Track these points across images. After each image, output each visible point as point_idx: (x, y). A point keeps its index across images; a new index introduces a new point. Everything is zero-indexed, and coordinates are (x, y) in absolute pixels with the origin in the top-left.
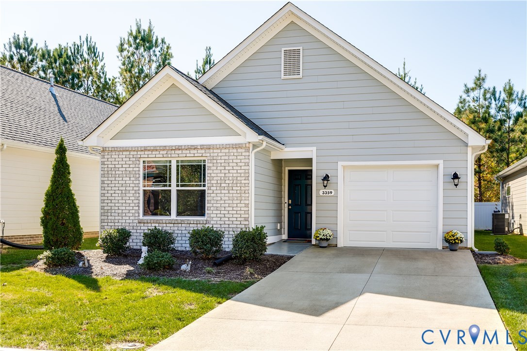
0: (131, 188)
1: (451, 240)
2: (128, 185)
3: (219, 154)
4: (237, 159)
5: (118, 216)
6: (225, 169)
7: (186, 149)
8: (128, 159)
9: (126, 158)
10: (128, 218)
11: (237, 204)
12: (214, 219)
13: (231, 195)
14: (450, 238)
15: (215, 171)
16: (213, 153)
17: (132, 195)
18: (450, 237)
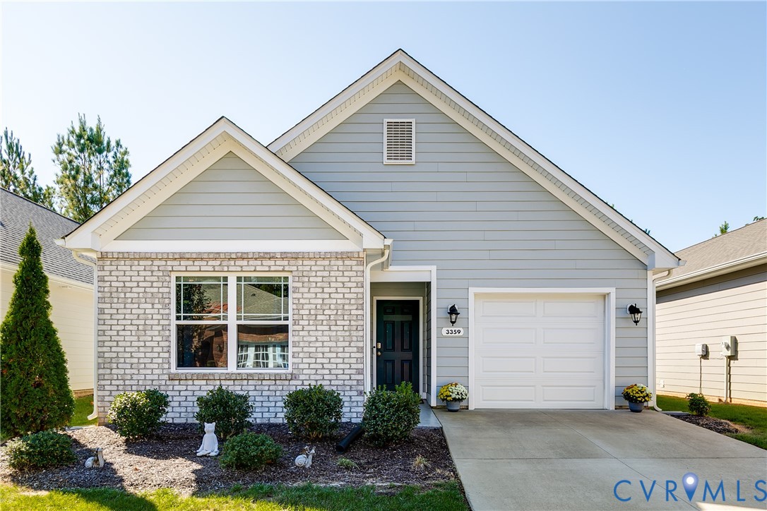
0: (156, 322)
1: (639, 397)
2: (150, 316)
3: (313, 268)
4: (343, 276)
5: (131, 368)
6: (323, 292)
7: (256, 259)
8: (150, 273)
9: (145, 270)
10: (149, 372)
11: (344, 347)
12: (305, 372)
13: (334, 333)
14: (637, 395)
15: (305, 296)
16: (303, 265)
17: (157, 333)
18: (637, 393)
